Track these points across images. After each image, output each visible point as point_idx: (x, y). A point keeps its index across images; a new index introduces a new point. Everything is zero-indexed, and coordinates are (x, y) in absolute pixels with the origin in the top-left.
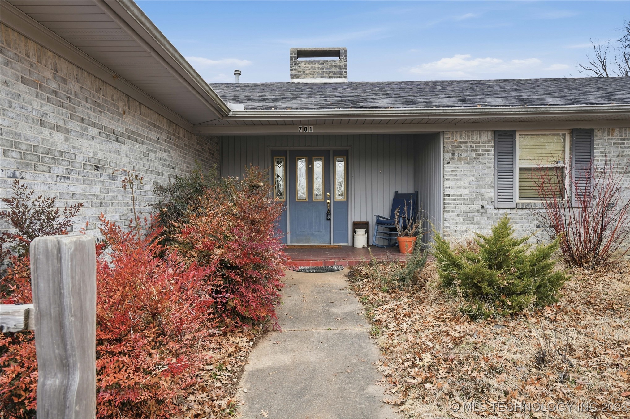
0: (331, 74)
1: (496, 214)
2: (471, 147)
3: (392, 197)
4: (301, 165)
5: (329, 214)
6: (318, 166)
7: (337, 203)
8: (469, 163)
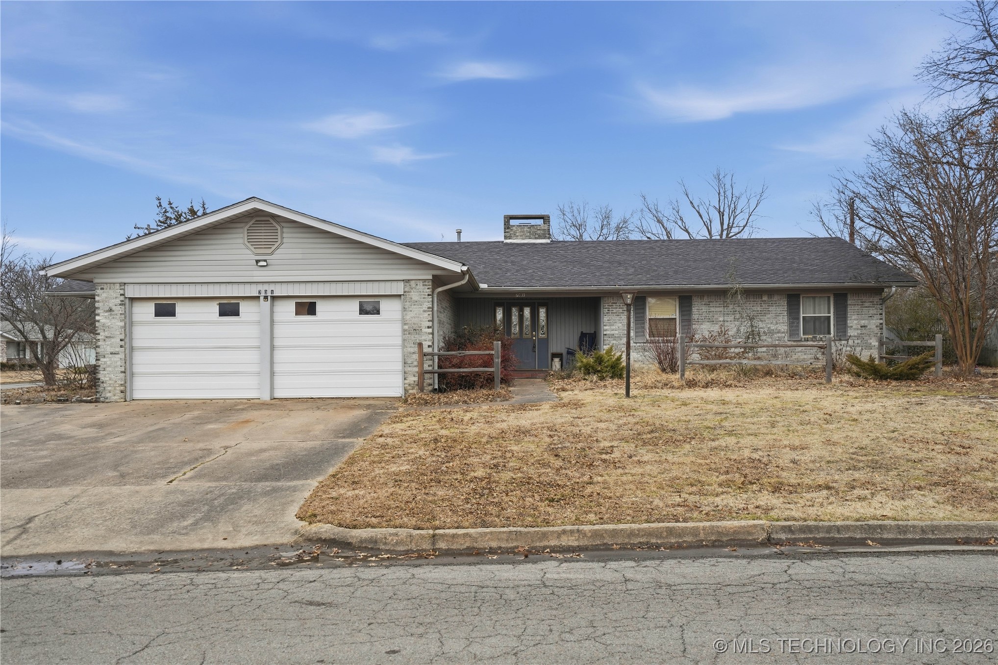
0: (537, 236)
1: (635, 346)
2: (620, 306)
3: (579, 335)
4: (515, 312)
5: (534, 347)
6: (527, 312)
7: (540, 340)
8: (618, 315)
